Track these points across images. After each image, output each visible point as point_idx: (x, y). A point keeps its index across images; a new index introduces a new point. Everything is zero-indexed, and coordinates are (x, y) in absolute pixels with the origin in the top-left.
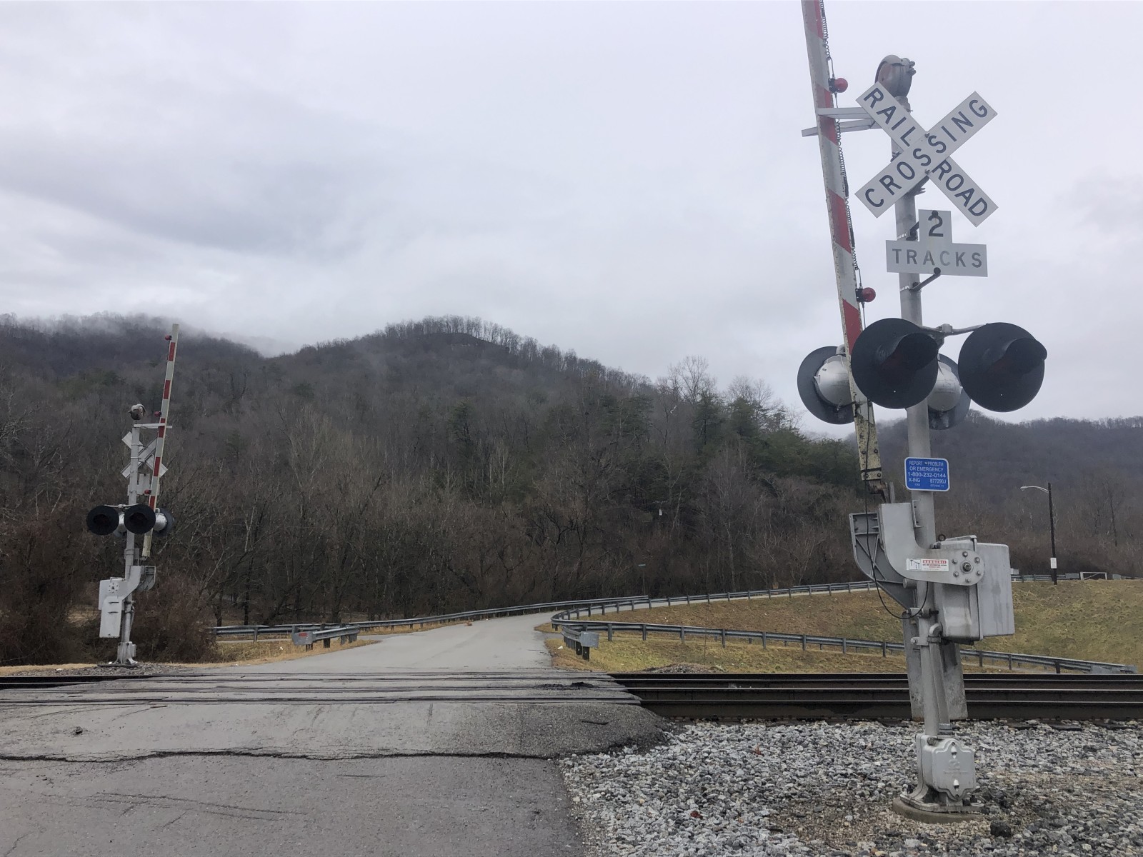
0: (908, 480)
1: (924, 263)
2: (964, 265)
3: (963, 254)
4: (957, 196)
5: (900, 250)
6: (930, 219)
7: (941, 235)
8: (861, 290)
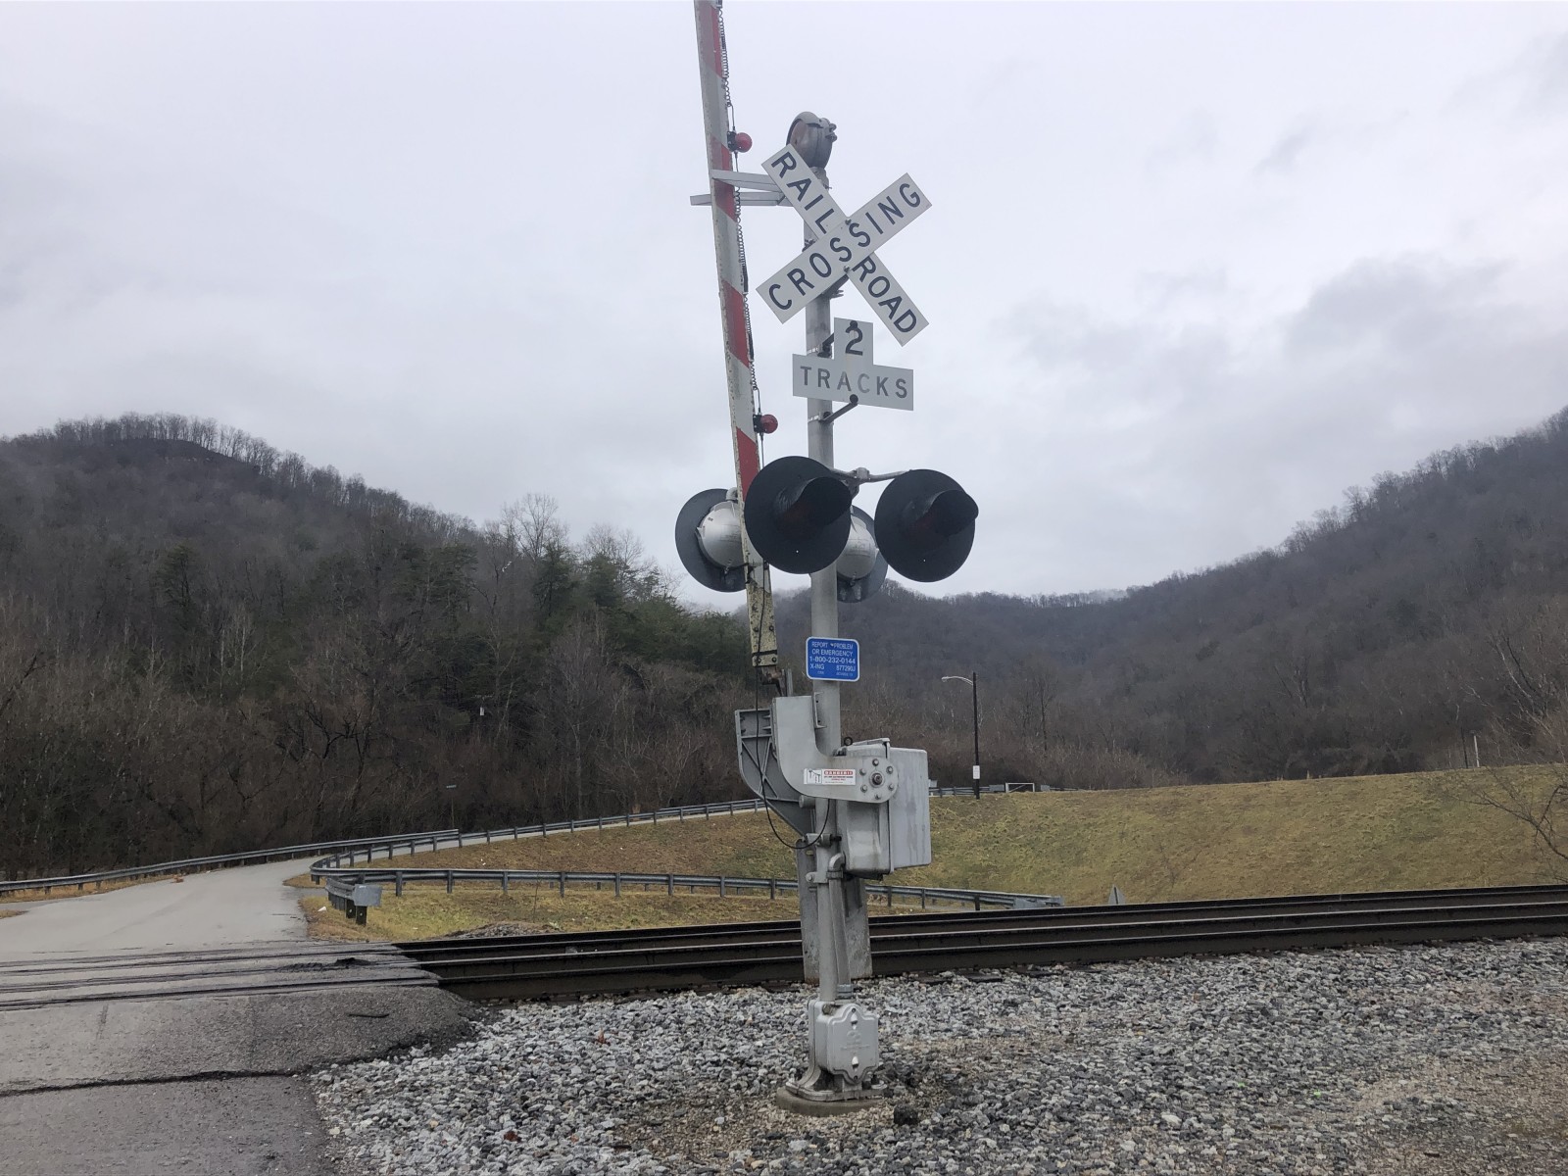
0: (809, 666)
1: (839, 388)
2: (886, 394)
3: (886, 379)
4: (881, 304)
5: (810, 369)
6: (848, 331)
7: (861, 353)
8: (759, 416)
